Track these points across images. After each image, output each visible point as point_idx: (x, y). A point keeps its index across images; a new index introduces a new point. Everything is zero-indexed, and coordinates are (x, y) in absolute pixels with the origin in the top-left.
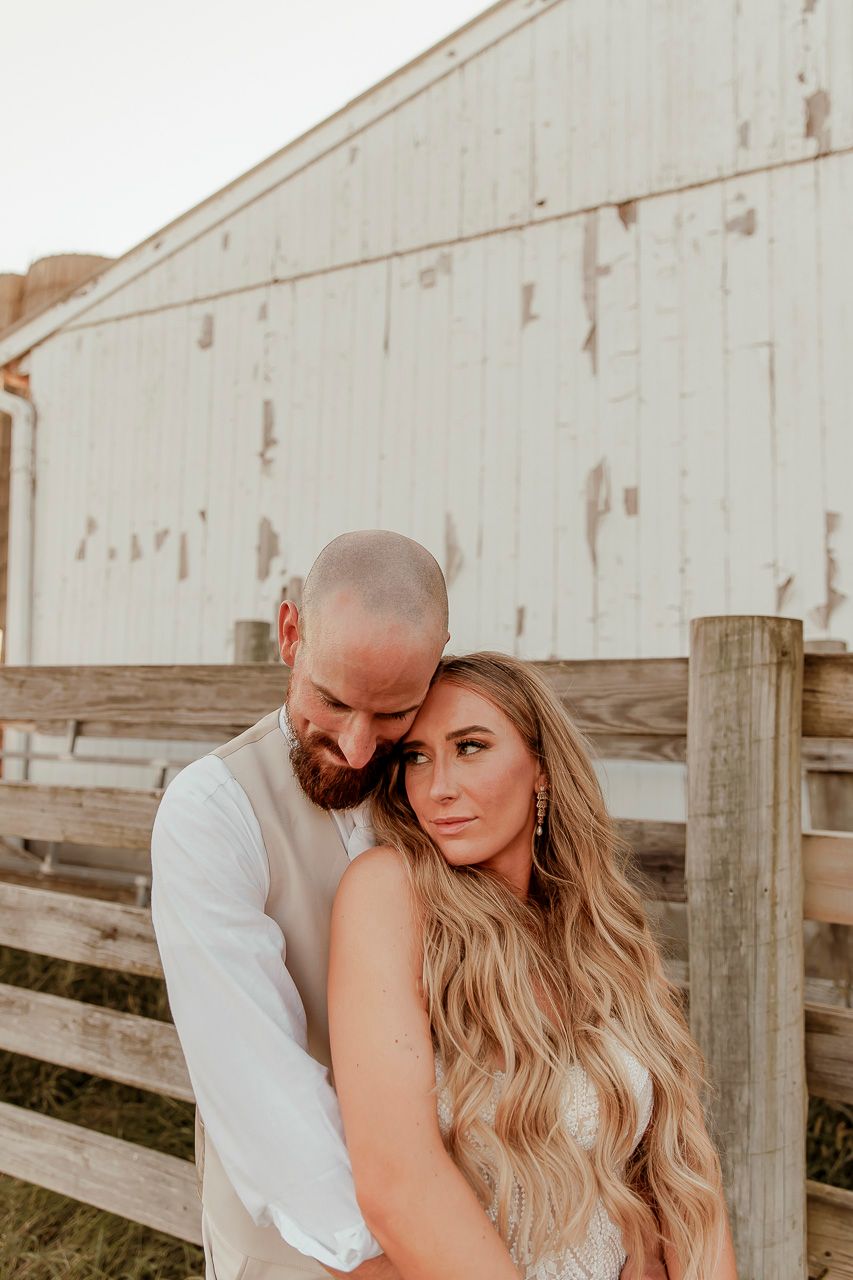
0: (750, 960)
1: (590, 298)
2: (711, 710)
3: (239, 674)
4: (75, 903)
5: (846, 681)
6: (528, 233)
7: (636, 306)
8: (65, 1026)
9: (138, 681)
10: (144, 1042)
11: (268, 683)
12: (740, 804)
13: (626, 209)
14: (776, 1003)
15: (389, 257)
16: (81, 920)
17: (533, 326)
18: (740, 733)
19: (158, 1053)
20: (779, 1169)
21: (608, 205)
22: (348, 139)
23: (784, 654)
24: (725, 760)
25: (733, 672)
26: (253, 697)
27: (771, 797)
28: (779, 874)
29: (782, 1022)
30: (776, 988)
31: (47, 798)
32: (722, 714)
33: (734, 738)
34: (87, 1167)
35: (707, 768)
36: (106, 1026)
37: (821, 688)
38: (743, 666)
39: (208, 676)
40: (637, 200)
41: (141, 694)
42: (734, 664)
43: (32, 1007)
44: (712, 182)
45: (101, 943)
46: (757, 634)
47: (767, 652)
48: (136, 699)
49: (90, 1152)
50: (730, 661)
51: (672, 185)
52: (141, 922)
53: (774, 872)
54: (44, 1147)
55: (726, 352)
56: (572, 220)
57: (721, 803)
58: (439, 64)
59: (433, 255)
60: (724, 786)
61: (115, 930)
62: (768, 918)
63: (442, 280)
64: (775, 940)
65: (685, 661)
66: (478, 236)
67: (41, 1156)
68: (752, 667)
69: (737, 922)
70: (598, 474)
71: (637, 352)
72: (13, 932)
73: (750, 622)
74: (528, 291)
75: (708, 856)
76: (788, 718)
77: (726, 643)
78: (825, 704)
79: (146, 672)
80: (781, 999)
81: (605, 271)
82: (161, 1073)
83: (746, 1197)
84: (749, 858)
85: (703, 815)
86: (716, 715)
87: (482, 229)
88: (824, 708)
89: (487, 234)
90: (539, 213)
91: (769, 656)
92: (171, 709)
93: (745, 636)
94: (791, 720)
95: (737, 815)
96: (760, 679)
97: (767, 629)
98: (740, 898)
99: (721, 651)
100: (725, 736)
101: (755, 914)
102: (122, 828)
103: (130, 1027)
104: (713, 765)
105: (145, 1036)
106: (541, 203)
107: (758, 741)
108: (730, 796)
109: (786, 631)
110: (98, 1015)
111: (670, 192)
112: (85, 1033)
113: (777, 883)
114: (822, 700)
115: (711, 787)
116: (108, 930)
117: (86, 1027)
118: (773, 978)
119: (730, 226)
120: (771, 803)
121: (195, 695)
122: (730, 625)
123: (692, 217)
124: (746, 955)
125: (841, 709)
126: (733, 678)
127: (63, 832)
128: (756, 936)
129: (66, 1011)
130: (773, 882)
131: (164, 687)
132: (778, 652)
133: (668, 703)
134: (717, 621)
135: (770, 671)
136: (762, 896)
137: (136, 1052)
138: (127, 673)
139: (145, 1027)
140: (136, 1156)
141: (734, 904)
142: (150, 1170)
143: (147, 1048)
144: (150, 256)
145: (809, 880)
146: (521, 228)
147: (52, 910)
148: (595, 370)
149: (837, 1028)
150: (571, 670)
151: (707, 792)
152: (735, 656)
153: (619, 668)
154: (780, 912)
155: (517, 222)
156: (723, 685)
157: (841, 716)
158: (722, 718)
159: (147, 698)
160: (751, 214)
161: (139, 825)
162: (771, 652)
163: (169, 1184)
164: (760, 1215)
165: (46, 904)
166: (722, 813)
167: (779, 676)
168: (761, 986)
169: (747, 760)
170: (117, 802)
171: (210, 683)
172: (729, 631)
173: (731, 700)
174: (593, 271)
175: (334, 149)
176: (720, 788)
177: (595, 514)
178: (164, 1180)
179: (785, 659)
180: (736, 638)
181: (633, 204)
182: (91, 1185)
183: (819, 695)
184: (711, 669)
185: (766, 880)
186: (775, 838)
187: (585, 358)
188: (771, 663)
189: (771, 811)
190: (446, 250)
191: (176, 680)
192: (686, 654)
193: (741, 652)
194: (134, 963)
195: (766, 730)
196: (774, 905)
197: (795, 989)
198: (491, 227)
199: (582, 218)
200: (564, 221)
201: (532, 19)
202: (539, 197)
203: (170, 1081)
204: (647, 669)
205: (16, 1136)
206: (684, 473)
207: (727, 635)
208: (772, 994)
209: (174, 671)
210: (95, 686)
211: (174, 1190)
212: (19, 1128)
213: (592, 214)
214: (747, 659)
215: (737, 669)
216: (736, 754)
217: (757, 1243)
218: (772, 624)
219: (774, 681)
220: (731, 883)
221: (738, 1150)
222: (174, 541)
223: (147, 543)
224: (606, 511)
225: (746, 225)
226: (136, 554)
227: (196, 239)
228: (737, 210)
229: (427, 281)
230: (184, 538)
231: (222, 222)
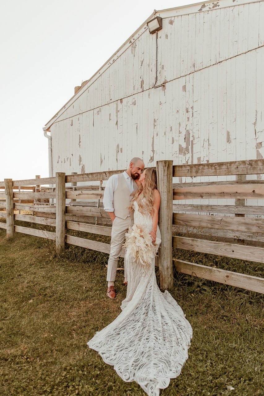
1: (117, 116)
7: (122, 117)
13: (121, 100)
15: (93, 109)
17: (110, 121)
21: (119, 100)
22: (88, 88)
44: (130, 96)
55: (132, 125)
58: (98, 75)
63: (100, 113)
70: (118, 146)
71: (122, 125)
74: (110, 114)
106: (111, 100)
111: (126, 97)
123: (128, 102)
144: (64, 110)
148: (118, 128)
155: (108, 103)
174: (118, 111)
175: (86, 90)
177: (117, 152)
187: (116, 126)
190: (100, 108)
198: (105, 104)
199: (116, 102)
200: (114, 103)
201: (109, 67)
206: (127, 145)
222: (69, 159)
223: (66, 160)
224: (119, 152)
225: (134, 104)
226: (65, 162)
227: (70, 106)
228: (134, 101)
229: (98, 113)
230: (70, 158)
231: (73, 103)
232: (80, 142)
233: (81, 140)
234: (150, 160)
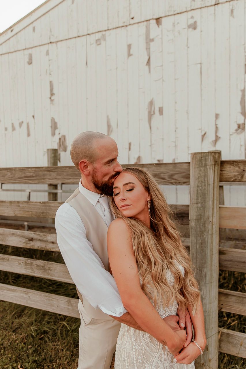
0: (206, 239)
1: (148, 49)
2: (197, 177)
3: (63, 169)
4: (20, 232)
5: (230, 167)
6: (129, 27)
7: (162, 51)
8: (20, 264)
9: (33, 172)
10: (43, 266)
11: (72, 171)
12: (205, 201)
13: (158, 20)
14: (213, 248)
15: (86, 35)
16: (23, 237)
17: (131, 57)
18: (205, 182)
19: (47, 269)
20: (213, 287)
21: (153, 19)
23: (216, 162)
24: (201, 190)
25: (203, 167)
26: (68, 175)
27: (212, 198)
28: (214, 218)
29: (214, 253)
30: (213, 245)
31: (9, 204)
32: (200, 178)
33: (203, 184)
34: (30, 298)
35: (196, 192)
36: (32, 263)
37: (224, 170)
38: (206, 165)
39: (54, 170)
40: (162, 17)
41: (34, 175)
42: (203, 165)
43: (10, 259)
44: (184, 12)
45: (28, 242)
46: (210, 157)
47: (212, 161)
48: (33, 177)
49: (30, 294)
50: (202, 164)
51: (172, 13)
52: (40, 236)
53: (213, 217)
54: (17, 294)
55: (188, 66)
56: (142, 24)
57: (200, 200)
59: (100, 34)
60: (201, 196)
61: (32, 239)
62: (211, 228)
63: (103, 42)
64: (213, 233)
65: (189, 163)
66: (113, 29)
67: (16, 296)
68: (208, 165)
69: (203, 230)
70: (151, 103)
71: (162, 66)
72: (3, 240)
73: (208, 154)
74: (129, 46)
75: (196, 214)
76: (217, 178)
77: (201, 159)
78: (225, 173)
79: (35, 169)
80: (214, 247)
81: (152, 40)
82: (48, 274)
83: (205, 293)
84: (207, 214)
85: (195, 204)
86: (198, 178)
87: (115, 27)
88: (224, 174)
89: (116, 28)
90: (132, 21)
91: (213, 163)
92: (44, 179)
93: (206, 158)
94: (217, 179)
95: (204, 203)
96: (210, 168)
97: (212, 156)
98: (204, 224)
99: (200, 162)
100: (201, 183)
101: (208, 228)
102: (32, 212)
103: (39, 263)
104: (197, 191)
105: (43, 265)
106: (133, 18)
107: (209, 185)
108: (202, 199)
109: (217, 155)
110: (29, 261)
111: (171, 15)
112: (26, 265)
113: (213, 220)
114: (224, 173)
115: (197, 197)
116: (30, 239)
117: (26, 264)
118: (212, 243)
119: (189, 26)
120: (212, 200)
121: (50, 175)
122: (203, 154)
123: (178, 23)
124: (206, 237)
125: (229, 175)
126: (203, 168)
127: (14, 213)
128: (208, 233)
129: (20, 260)
130: (212, 219)
131: (41, 173)
132: (214, 161)
133: (184, 174)
134: (199, 154)
135: (213, 167)
136: (210, 223)
137: (41, 269)
138: (30, 169)
139: (43, 263)
140: (43, 295)
141: (203, 225)
142: (47, 298)
143: (44, 268)
145: (221, 218)
146: (126, 26)
147: (13, 234)
148: (150, 72)
149: (226, 253)
150: (157, 166)
151: (196, 198)
152: (204, 163)
153: (170, 165)
154: (214, 227)
155: (125, 24)
156: (200, 170)
157: (229, 177)
158: (200, 179)
159: (36, 176)
160: (195, 22)
161: (37, 211)
162: (213, 161)
163: (53, 301)
164: (208, 297)
165: (11, 233)
166: (200, 203)
167: (215, 168)
168: (209, 245)
169: (207, 189)
170: (30, 205)
171: (55, 172)
172: (202, 156)
173: (203, 174)
174: (149, 40)
176: (199, 197)
177: (151, 115)
178: (51, 300)
179: (216, 163)
180: (204, 158)
181: (160, 19)
182: (31, 302)
183: (223, 171)
184: (197, 166)
185: (211, 219)
186: (213, 209)
187: (147, 68)
188: (213, 164)
189: (212, 202)
190: (104, 33)
191: (44, 171)
192: (190, 161)
193: (205, 162)
194: (38, 247)
195: (211, 182)
196: (212, 225)
197: (217, 245)
198: (117, 26)
199: (145, 23)
200: (139, 24)
202: (132, 17)
203: (51, 276)
204: (178, 165)
205: (9, 292)
206: (176, 103)
207: (202, 157)
208: (212, 246)
209: (44, 168)
210: (20, 173)
211: (55, 302)
212: (9, 290)
213: (148, 22)
214: (207, 163)
215: (204, 166)
216: (204, 188)
217: (207, 303)
218: (213, 154)
219: (213, 169)
220: (202, 220)
221: (203, 283)
222: (24, 125)
223: (17, 126)
224: (154, 114)
225: (194, 26)
226: (14, 129)
227: (24, 28)
228: (191, 21)
229: (98, 43)
230: (28, 124)
231: (32, 23)
232: (52, 94)
233: (55, 91)
234: (237, 130)
